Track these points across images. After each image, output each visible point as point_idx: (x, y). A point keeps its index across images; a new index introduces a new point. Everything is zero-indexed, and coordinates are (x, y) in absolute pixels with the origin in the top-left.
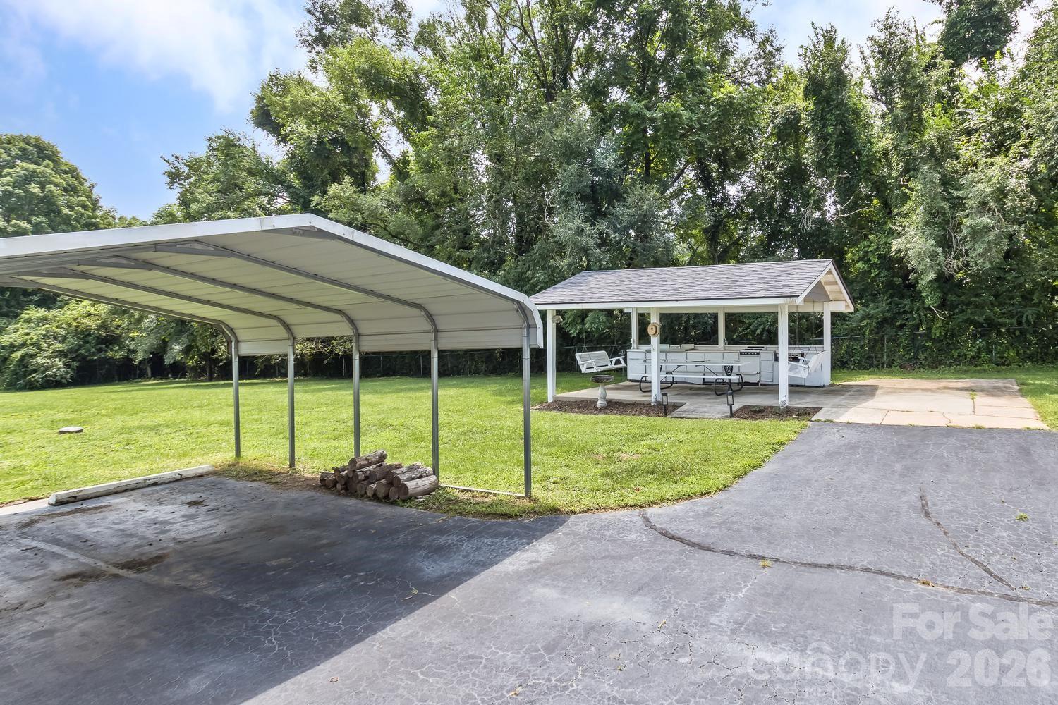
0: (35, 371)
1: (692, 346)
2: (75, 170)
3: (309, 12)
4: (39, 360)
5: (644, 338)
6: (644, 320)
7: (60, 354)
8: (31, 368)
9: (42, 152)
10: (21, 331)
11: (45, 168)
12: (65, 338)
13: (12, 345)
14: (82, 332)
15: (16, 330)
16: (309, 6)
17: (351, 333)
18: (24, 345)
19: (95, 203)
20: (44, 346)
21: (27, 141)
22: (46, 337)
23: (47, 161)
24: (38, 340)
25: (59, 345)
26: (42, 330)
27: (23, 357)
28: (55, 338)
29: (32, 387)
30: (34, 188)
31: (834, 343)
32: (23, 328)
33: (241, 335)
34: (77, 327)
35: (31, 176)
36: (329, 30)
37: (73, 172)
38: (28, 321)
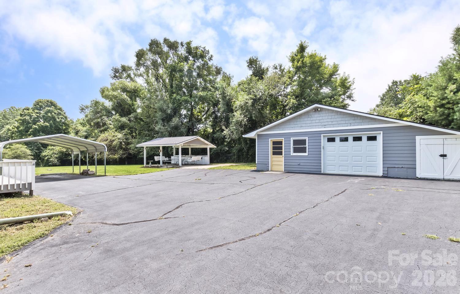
0: (50, 162)
1: (185, 156)
2: (61, 108)
3: (112, 70)
4: (51, 159)
5: (177, 153)
6: (177, 149)
7: (56, 158)
8: (49, 161)
9: (52, 104)
10: (47, 152)
11: (52, 108)
12: (57, 154)
13: (45, 156)
14: (62, 152)
15: (46, 152)
16: (112, 69)
17: (87, 150)
18: (48, 155)
19: (66, 118)
20: (53, 156)
21: (48, 101)
22: (53, 153)
23: (53, 106)
24: (51, 154)
25: (56, 156)
26: (52, 152)
27: (48, 158)
28: (55, 154)
29: (50, 166)
30: (49, 114)
31: (210, 155)
32: (48, 151)
33: (74, 150)
34: (60, 151)
35: (49, 111)
36: (117, 75)
37: (60, 109)
38: (49, 149)
